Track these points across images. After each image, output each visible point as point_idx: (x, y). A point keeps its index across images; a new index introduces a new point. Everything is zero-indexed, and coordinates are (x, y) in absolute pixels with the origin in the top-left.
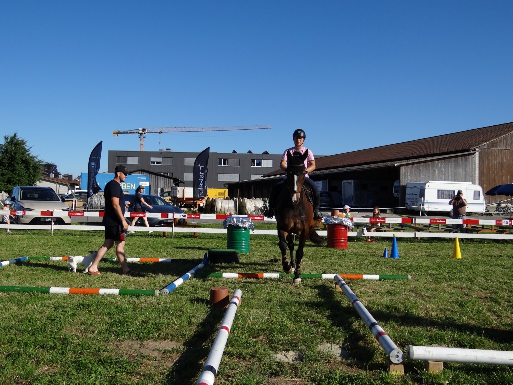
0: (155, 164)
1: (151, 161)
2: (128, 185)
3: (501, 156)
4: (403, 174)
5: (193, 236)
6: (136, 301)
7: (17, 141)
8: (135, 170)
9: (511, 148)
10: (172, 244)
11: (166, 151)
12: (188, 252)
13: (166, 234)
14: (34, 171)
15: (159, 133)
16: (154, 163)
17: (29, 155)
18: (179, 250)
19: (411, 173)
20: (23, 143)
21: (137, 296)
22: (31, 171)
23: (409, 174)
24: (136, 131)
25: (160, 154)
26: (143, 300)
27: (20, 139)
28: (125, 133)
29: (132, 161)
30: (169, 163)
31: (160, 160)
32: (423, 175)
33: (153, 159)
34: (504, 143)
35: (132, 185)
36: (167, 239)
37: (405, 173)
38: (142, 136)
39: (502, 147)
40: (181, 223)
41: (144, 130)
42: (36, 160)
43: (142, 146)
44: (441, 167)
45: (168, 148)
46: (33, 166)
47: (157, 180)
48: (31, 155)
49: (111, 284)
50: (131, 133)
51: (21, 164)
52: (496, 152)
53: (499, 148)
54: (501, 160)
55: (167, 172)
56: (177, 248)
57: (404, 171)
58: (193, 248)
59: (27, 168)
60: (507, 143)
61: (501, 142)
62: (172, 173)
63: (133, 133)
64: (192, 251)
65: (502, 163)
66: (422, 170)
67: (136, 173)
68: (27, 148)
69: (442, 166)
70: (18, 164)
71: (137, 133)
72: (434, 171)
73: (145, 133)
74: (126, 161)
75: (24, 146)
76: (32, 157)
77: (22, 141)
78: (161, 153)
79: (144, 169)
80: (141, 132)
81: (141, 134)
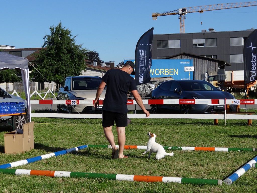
0: (198, 46)
1: (193, 43)
2: (171, 71)
5: (247, 123)
6: (200, 190)
7: (63, 31)
8: (176, 54)
10: (225, 132)
11: (208, 31)
12: (243, 141)
13: (218, 122)
14: (79, 60)
15: (200, 12)
16: (196, 45)
17: (73, 44)
18: (235, 138)
20: (68, 32)
21: (200, 185)
22: (76, 60)
24: (175, 12)
25: (202, 35)
26: (207, 190)
27: (65, 29)
28: (164, 15)
29: (174, 45)
30: (212, 44)
31: (202, 41)
33: (195, 41)
35: (174, 70)
36: (218, 127)
38: (182, 17)
40: (233, 110)
41: (184, 10)
42: (80, 49)
43: (183, 28)
45: (211, 28)
46: (78, 55)
47: (200, 64)
48: (76, 44)
49: (171, 173)
50: (171, 14)
51: (67, 54)
55: (210, 54)
56: (232, 136)
58: (249, 136)
59: (72, 57)
62: (217, 55)
63: (173, 14)
64: (248, 140)
67: (178, 57)
68: (72, 38)
70: (64, 54)
71: (176, 14)
73: (185, 14)
74: (167, 45)
75: (69, 36)
76: (76, 46)
77: (67, 30)
78: (204, 34)
79: (186, 52)
80: (181, 12)
81: (181, 15)
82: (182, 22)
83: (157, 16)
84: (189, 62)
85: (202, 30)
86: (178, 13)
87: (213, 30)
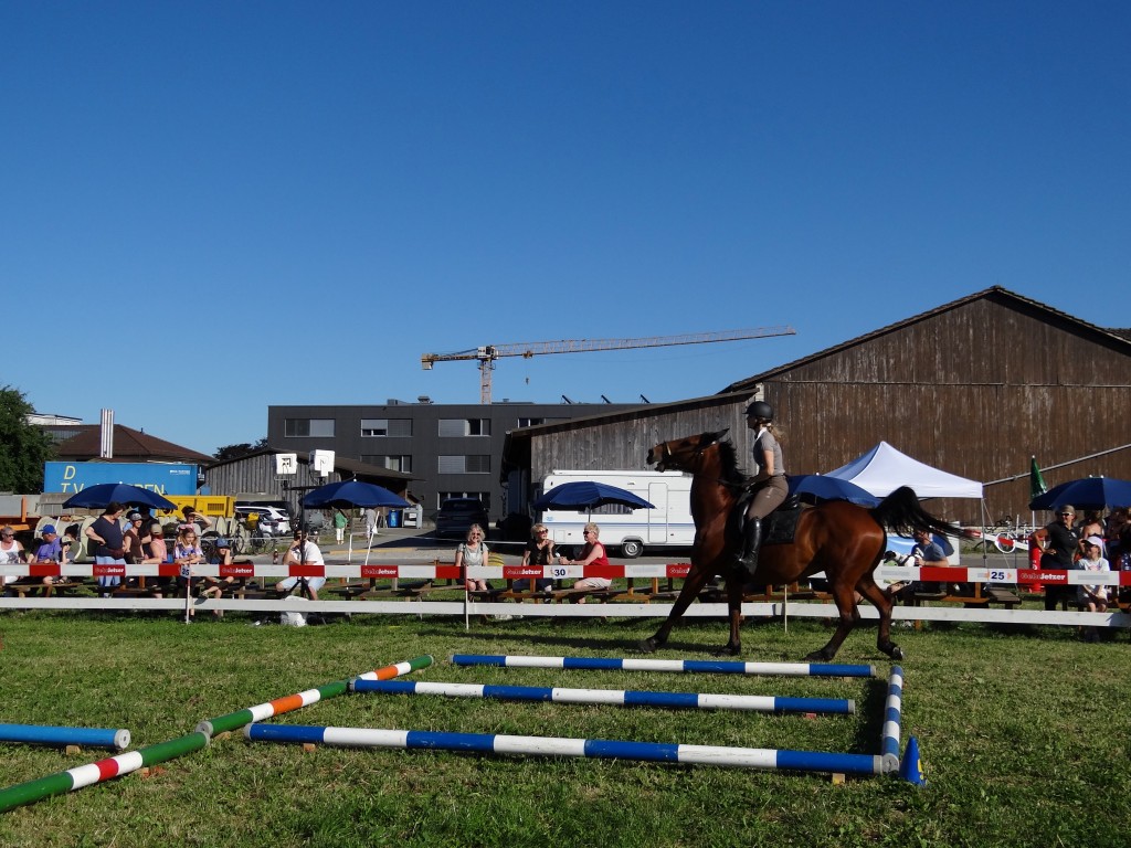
0: (372, 435)
1: (362, 427)
3: (834, 400)
4: (537, 455)
9: (866, 378)
15: (525, 355)
16: (368, 432)
19: (560, 450)
23: (555, 453)
24: (471, 354)
28: (447, 359)
30: (402, 431)
31: (382, 424)
32: (596, 454)
33: (365, 424)
34: (844, 368)
37: (544, 450)
38: (487, 364)
39: (841, 374)
41: (489, 350)
43: (487, 390)
44: (649, 434)
50: (461, 358)
52: (819, 390)
53: (829, 380)
54: (834, 411)
55: (398, 454)
57: (541, 447)
60: (852, 368)
61: (834, 364)
62: (411, 456)
63: (466, 358)
65: (837, 418)
66: (592, 442)
69: (653, 433)
71: (472, 358)
72: (629, 445)
73: (492, 359)
74: (306, 430)
78: (385, 408)
80: (483, 354)
81: (484, 360)
82: (486, 377)
83: (431, 360)
84: (188, 472)
85: (389, 401)
86: (476, 357)
87: (427, 400)
